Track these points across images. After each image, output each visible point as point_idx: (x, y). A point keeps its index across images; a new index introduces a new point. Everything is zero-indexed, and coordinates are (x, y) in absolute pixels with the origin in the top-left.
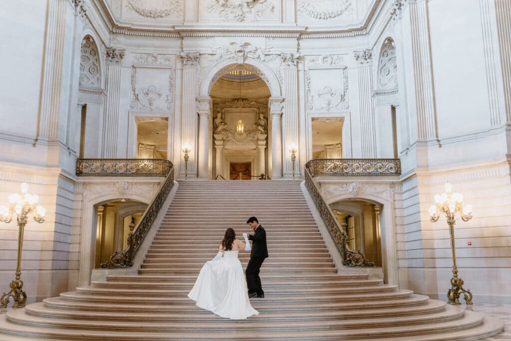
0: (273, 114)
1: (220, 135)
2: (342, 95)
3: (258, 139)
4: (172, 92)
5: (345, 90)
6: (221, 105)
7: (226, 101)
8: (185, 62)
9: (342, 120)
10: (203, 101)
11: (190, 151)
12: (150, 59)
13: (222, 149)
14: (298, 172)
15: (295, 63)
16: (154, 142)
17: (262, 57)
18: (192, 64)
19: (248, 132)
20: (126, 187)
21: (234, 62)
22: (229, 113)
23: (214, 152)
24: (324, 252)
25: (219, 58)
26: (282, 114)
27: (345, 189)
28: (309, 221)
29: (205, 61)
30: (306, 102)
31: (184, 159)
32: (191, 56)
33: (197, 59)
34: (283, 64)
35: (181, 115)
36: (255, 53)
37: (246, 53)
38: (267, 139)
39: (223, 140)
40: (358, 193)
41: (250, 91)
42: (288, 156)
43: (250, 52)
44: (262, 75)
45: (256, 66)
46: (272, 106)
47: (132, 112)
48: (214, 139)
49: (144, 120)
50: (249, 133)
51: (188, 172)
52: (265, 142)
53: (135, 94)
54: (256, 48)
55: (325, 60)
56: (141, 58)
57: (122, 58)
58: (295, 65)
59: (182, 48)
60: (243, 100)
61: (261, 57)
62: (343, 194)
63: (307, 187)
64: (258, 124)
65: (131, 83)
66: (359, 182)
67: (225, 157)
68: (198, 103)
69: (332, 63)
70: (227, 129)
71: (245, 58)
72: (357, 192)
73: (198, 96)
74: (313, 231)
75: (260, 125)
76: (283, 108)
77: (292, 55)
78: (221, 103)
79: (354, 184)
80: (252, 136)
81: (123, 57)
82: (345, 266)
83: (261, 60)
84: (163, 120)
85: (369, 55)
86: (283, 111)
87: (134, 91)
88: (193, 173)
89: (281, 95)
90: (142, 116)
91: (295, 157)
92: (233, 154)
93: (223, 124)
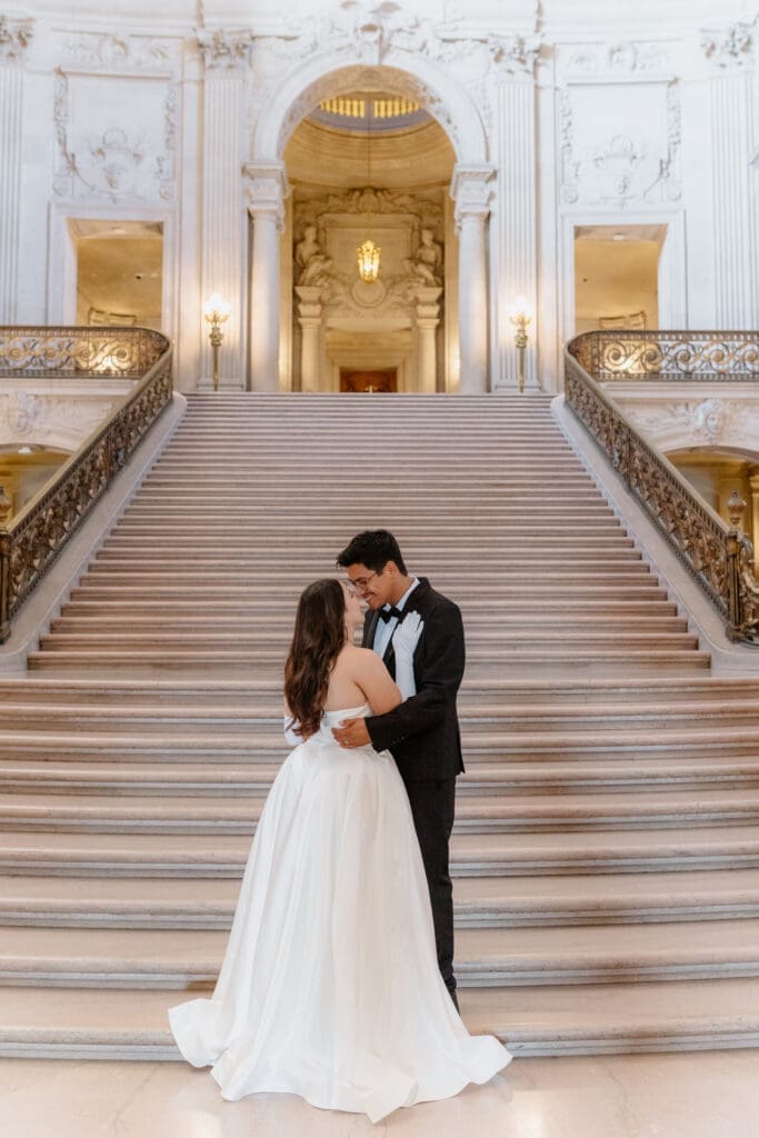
0: (464, 215)
1: (314, 289)
2: (661, 162)
3: (417, 301)
4: (173, 148)
5: (672, 147)
6: (315, 205)
7: (329, 195)
8: (209, 60)
9: (658, 234)
10: (262, 174)
11: (226, 318)
12: (109, 50)
13: (320, 327)
14: (535, 382)
15: (530, 66)
16: (132, 305)
17: (435, 47)
18: (230, 67)
19: (390, 280)
20: (30, 411)
21: (352, 61)
22: (337, 227)
23: (297, 337)
24: (651, 599)
25: (309, 48)
26: (489, 215)
27: (682, 419)
28: (591, 503)
29: (267, 59)
30: (559, 181)
31: (210, 341)
32: (228, 40)
33: (246, 51)
34: (495, 67)
35: (200, 213)
36: (412, 33)
37: (386, 35)
38: (441, 300)
39: (320, 301)
40: (720, 431)
41: (396, 164)
42: (506, 334)
43: (400, 30)
44: (432, 101)
45: (417, 74)
46: (461, 191)
47: (59, 206)
48: (296, 298)
49: (94, 230)
50: (394, 283)
51: (222, 381)
52: (435, 310)
53: (65, 154)
54: (416, 19)
55: (615, 58)
56: (81, 45)
57: (24, 43)
58: (527, 71)
59: (200, 17)
60: (376, 190)
61: (429, 45)
62: (676, 436)
63: (574, 411)
64: (416, 260)
65: (56, 119)
66: (725, 400)
67: (327, 352)
68: (247, 180)
69: (634, 66)
70: (333, 272)
71: (384, 50)
72: (716, 428)
73: (247, 160)
74: (608, 533)
75: (423, 262)
76: (491, 196)
77: (521, 42)
78: (316, 199)
79: (708, 405)
80: (400, 292)
81: (28, 40)
82: (738, 646)
83: (432, 55)
84: (147, 233)
85: (745, 40)
86: (494, 206)
87: (63, 143)
88: (237, 381)
89: (488, 158)
90: (87, 217)
91: (526, 338)
92: (350, 344)
93: (322, 257)
